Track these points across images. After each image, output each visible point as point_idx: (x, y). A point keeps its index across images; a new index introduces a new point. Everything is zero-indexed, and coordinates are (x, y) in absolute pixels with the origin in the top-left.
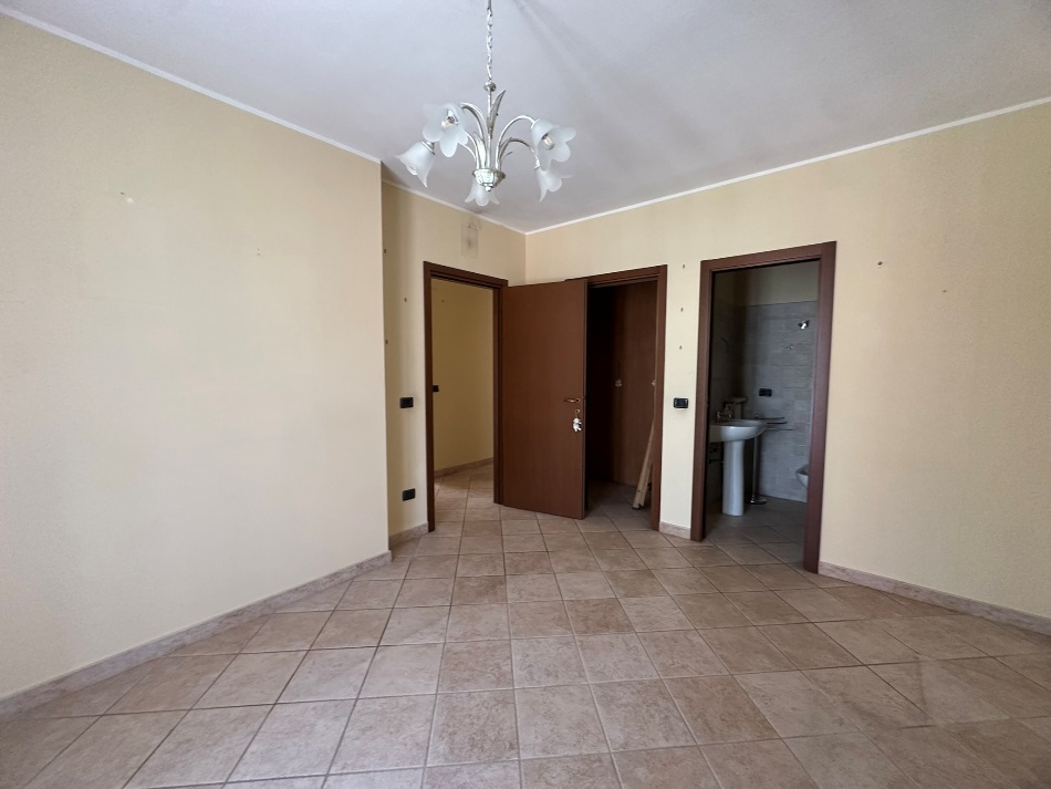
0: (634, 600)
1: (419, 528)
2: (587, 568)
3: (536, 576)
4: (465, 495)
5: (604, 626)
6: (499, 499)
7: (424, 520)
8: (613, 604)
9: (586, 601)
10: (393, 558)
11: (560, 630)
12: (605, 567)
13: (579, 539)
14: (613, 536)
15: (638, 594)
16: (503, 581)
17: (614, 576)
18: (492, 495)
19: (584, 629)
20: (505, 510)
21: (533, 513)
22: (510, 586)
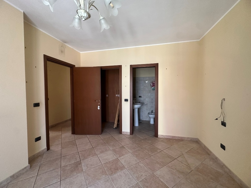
0: (122, 157)
1: (43, 150)
2: (106, 150)
3: (91, 158)
4: (60, 133)
5: (117, 169)
6: (74, 133)
7: (45, 147)
8: (117, 160)
9: (109, 162)
10: (31, 167)
11: (104, 176)
12: (111, 148)
13: (101, 141)
14: (111, 138)
15: (123, 155)
16: (80, 163)
17: (114, 151)
18: (71, 132)
19: (111, 172)
20: (76, 136)
21: (86, 135)
22: (83, 164)
